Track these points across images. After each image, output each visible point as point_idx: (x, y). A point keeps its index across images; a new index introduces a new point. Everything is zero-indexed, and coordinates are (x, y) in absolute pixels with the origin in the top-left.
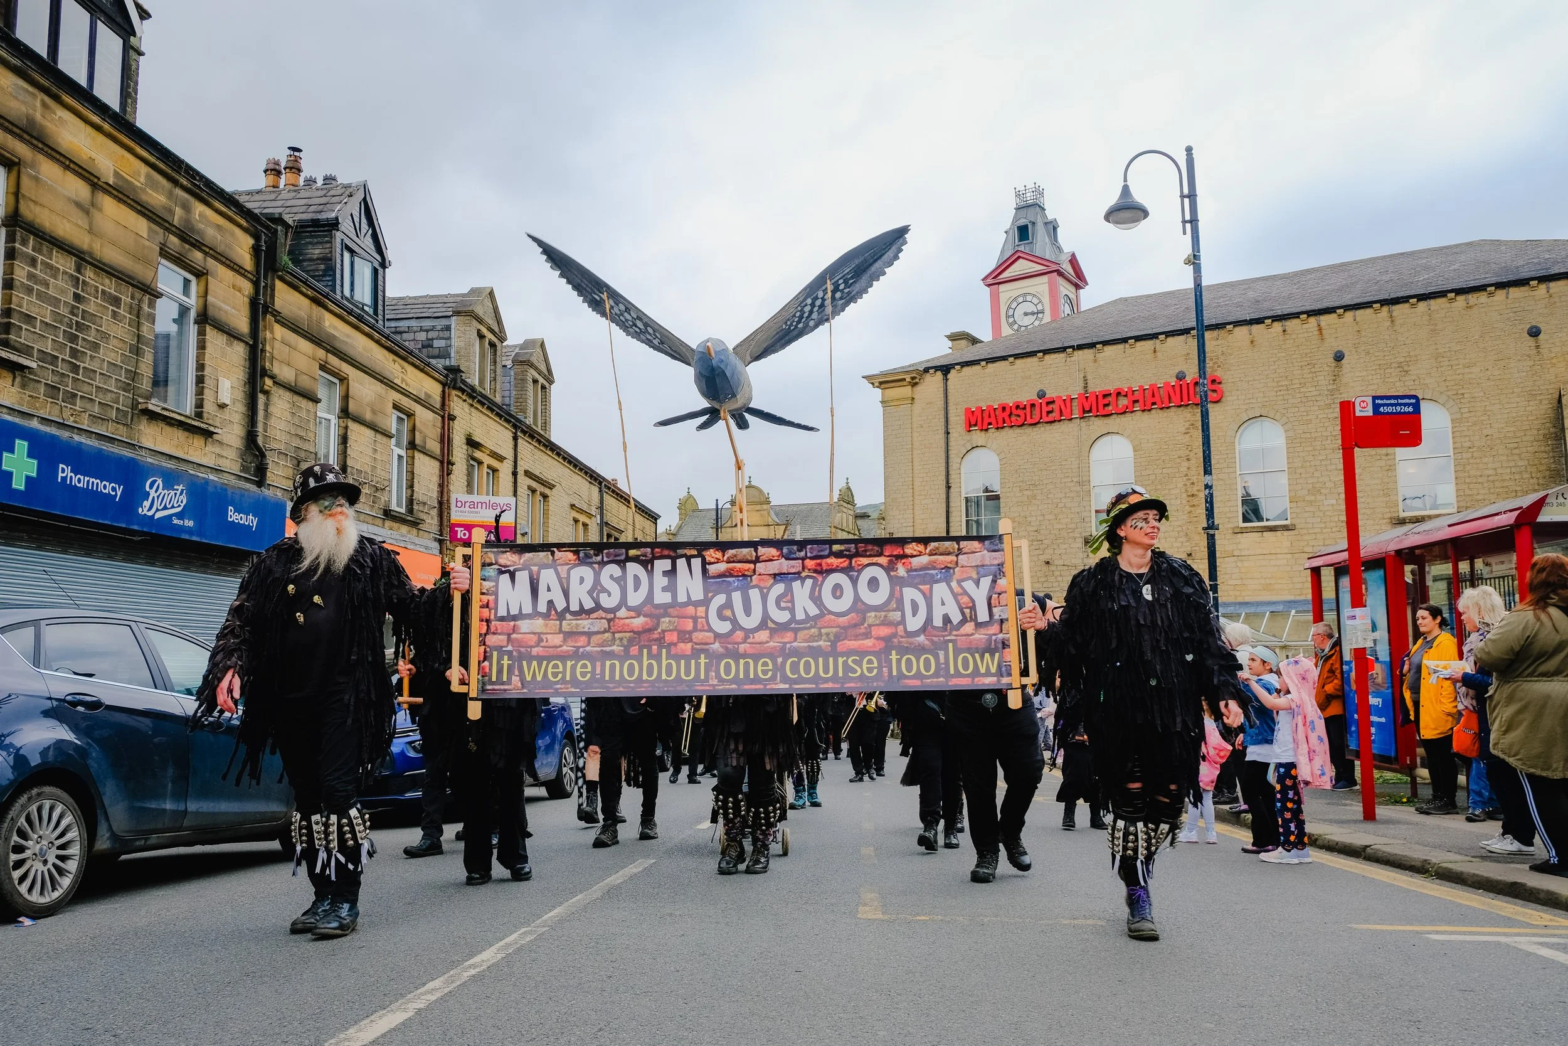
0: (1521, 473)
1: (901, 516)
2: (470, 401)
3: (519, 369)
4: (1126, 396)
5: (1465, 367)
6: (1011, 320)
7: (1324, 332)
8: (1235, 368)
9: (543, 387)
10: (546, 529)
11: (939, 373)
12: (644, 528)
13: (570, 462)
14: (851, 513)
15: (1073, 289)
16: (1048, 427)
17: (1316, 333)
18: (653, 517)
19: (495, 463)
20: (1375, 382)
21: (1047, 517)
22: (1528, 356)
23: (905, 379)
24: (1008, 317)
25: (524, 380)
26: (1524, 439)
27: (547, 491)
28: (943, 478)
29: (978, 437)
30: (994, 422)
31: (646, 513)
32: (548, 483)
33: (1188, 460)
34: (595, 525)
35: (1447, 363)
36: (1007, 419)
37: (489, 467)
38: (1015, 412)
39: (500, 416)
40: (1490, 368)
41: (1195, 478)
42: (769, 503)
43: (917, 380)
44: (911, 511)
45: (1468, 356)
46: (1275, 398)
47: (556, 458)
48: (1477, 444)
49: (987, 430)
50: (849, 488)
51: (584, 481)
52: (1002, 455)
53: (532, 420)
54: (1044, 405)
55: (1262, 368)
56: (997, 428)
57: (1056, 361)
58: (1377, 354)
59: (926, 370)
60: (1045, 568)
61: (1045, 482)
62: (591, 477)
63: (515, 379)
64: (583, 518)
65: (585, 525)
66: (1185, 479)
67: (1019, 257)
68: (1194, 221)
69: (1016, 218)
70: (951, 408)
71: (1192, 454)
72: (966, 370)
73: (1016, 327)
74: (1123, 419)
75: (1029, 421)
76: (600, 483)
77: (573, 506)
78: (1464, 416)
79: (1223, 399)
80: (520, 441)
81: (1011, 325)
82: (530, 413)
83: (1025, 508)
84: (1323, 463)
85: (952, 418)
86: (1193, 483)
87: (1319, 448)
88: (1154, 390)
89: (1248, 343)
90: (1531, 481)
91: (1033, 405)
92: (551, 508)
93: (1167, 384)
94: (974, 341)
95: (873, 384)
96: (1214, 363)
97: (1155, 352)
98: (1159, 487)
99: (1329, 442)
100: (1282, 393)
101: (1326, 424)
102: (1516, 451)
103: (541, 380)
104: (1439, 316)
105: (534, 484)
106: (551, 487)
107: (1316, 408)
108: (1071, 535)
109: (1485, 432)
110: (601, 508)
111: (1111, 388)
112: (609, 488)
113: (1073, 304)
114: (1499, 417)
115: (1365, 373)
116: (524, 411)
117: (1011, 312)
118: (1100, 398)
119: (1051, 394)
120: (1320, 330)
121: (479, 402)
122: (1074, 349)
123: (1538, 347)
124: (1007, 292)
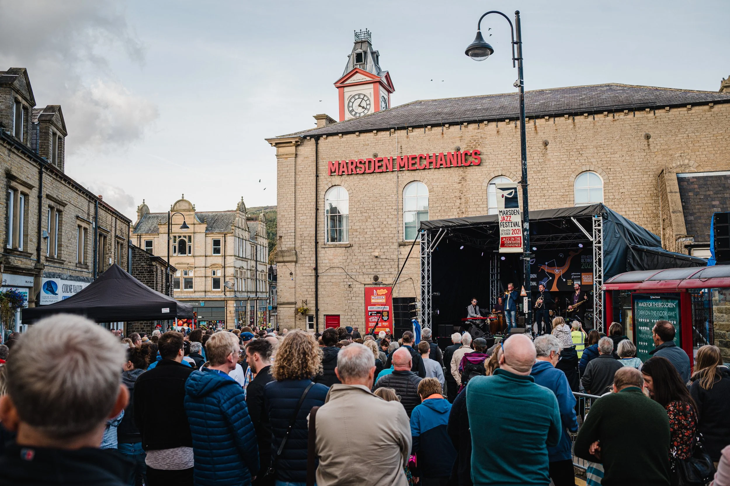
0: (638, 214)
1: (287, 226)
2: (9, 147)
3: (44, 125)
4: (425, 159)
5: (611, 154)
6: (351, 109)
7: (538, 129)
8: (488, 146)
9: (60, 138)
10: (60, 233)
11: (313, 140)
12: (122, 229)
13: (76, 188)
14: (244, 217)
15: (386, 93)
16: (378, 175)
17: (533, 129)
18: (127, 222)
19: (26, 190)
20: (564, 159)
21: (377, 230)
22: (644, 150)
23: (291, 142)
24: (349, 107)
25: (47, 133)
26: (641, 195)
27: (61, 208)
28: (314, 203)
29: (336, 180)
30: (346, 171)
31: (123, 219)
32: (62, 202)
33: (460, 199)
34: (91, 229)
35: (602, 151)
36: (354, 169)
37: (22, 193)
38: (359, 165)
39: (30, 158)
40: (624, 155)
41: (464, 210)
42: (195, 210)
43: (299, 143)
44: (294, 223)
45: (613, 148)
46: (510, 165)
47: (67, 185)
48: (617, 197)
49: (342, 175)
50: (243, 203)
51: (85, 200)
52: (351, 191)
53: (51, 160)
54: (376, 162)
55: (503, 147)
56: (348, 175)
57: (384, 136)
58: (566, 143)
59: (305, 137)
60: (375, 260)
61: (376, 208)
62: (90, 197)
63: (40, 132)
64: (84, 225)
65: (85, 229)
66: (458, 210)
67: (357, 72)
68: (520, 59)
69: (355, 49)
70: (321, 162)
71: (462, 195)
72: (330, 138)
73: (353, 113)
74: (423, 173)
75: (367, 171)
76: (96, 201)
77: (77, 217)
78: (611, 181)
79: (481, 164)
80: (44, 175)
81: (351, 112)
82: (51, 156)
83: (364, 224)
84: (535, 204)
85: (321, 168)
86: (463, 213)
87: (533, 195)
88: (443, 157)
89: (496, 132)
90: (644, 219)
91: (370, 162)
92: (63, 219)
93: (449, 153)
94: (331, 121)
95: (271, 144)
96: (476, 143)
97: (443, 134)
98: (443, 214)
99: (539, 192)
100: (514, 162)
101: (537, 182)
102: (637, 202)
103: (58, 133)
104: (599, 124)
105: (52, 204)
106: (64, 205)
107: (532, 172)
108: (391, 240)
109: (621, 191)
110: (96, 218)
111: (417, 154)
112: (101, 204)
113: (386, 102)
114: (628, 183)
115: (559, 154)
116: (47, 154)
117: (351, 104)
118: (410, 159)
119: (381, 156)
120: (535, 127)
121: (16, 148)
122: (395, 130)
123: (649, 145)
124: (349, 92)
